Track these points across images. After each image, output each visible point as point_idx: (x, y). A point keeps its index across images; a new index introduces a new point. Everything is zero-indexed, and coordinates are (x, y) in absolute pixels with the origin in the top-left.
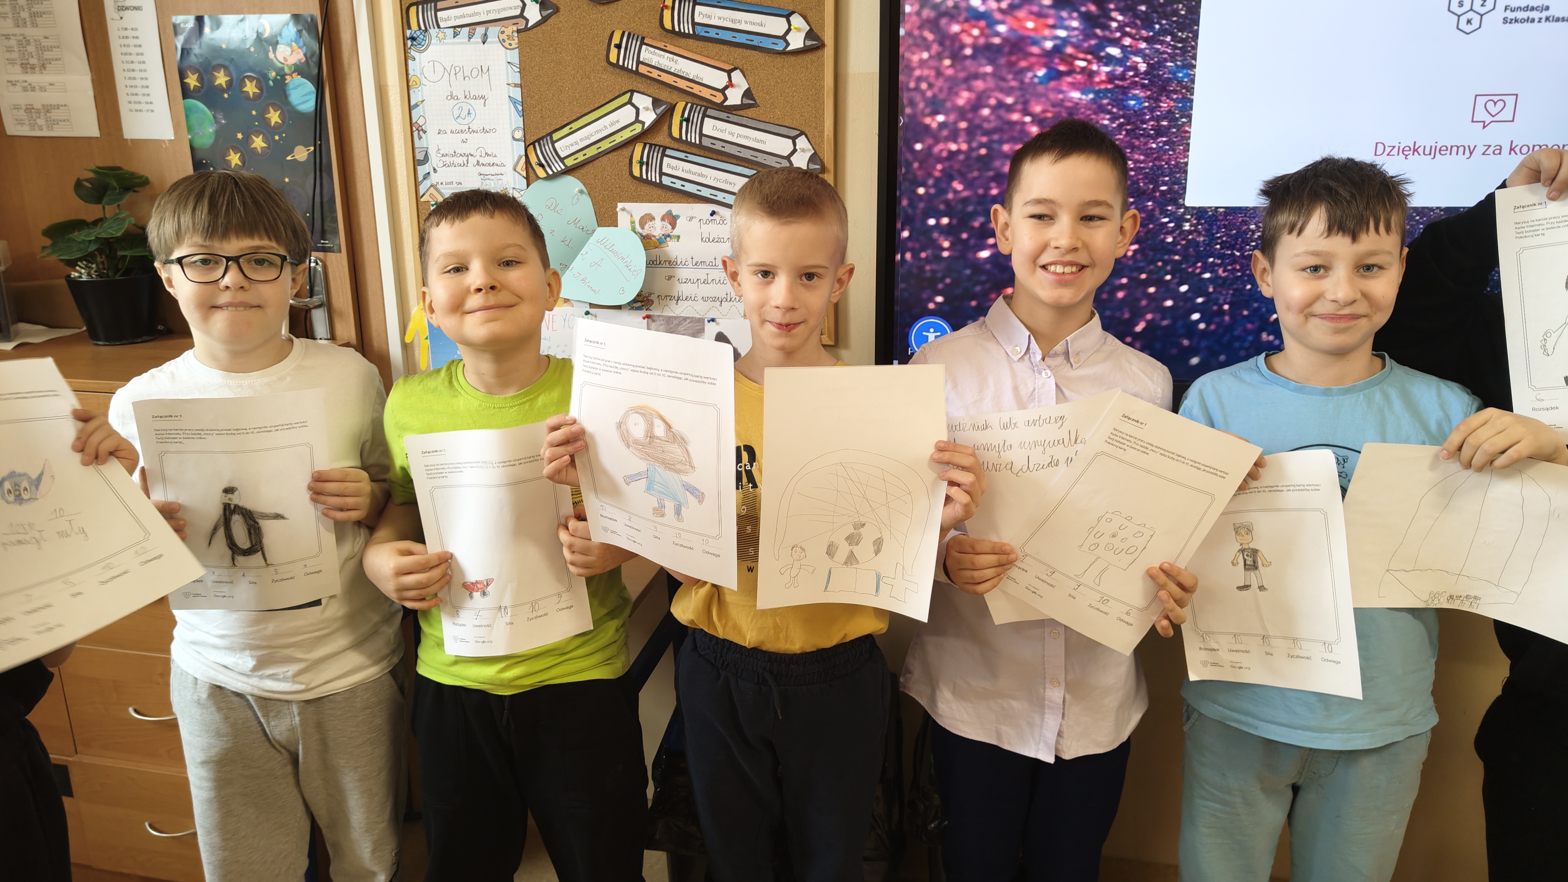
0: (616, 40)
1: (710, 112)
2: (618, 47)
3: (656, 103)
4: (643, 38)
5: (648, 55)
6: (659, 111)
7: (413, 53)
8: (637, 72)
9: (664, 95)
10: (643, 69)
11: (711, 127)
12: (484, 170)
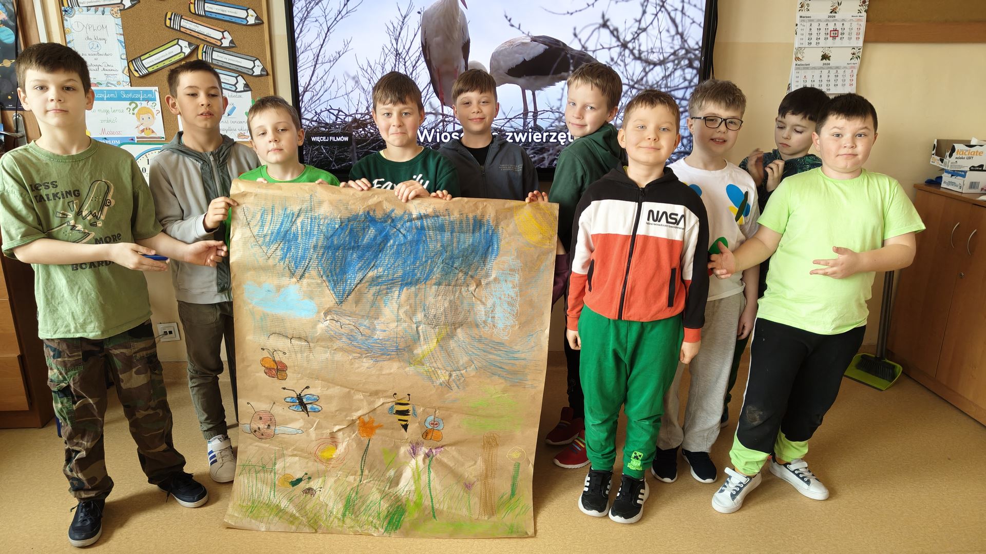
0: (169, 16)
1: (215, 49)
2: (170, 19)
3: (190, 44)
4: (182, 16)
5: (184, 23)
6: (192, 48)
7: (66, 17)
8: (180, 31)
9: (193, 41)
10: (182, 29)
11: (216, 55)
12: (107, 72)
